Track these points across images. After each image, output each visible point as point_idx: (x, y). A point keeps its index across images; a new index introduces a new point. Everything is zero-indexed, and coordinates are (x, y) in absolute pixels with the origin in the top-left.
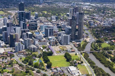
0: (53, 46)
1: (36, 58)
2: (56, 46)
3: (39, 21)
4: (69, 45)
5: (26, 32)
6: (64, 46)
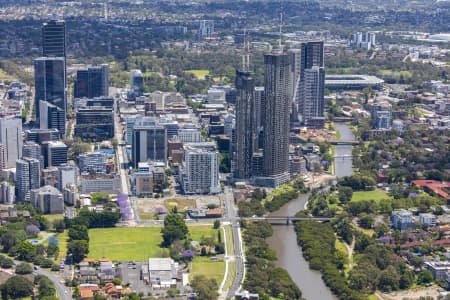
0: (140, 196)
2: (157, 197)
3: (142, 106)
4: (214, 194)
5: (44, 143)
6: (190, 197)
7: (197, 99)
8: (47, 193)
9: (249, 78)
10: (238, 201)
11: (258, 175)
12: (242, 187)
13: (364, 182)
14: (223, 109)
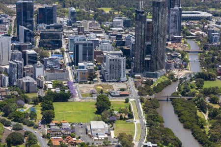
0: (81, 83)
1: (26, 105)
2: (90, 83)
3: (76, 29)
4: (123, 82)
6: (109, 84)
7: (107, 25)
8: (28, 81)
9: (144, 15)
10: (137, 86)
11: (148, 70)
12: (139, 78)
13: (210, 75)
14: (122, 31)
